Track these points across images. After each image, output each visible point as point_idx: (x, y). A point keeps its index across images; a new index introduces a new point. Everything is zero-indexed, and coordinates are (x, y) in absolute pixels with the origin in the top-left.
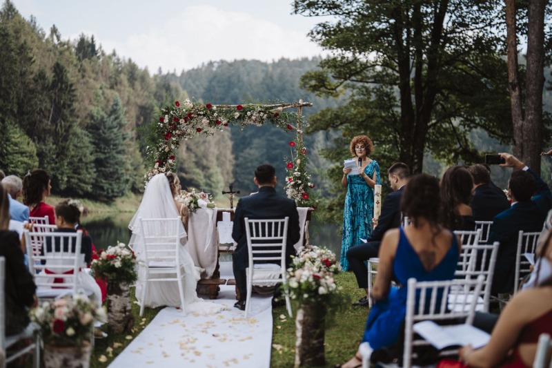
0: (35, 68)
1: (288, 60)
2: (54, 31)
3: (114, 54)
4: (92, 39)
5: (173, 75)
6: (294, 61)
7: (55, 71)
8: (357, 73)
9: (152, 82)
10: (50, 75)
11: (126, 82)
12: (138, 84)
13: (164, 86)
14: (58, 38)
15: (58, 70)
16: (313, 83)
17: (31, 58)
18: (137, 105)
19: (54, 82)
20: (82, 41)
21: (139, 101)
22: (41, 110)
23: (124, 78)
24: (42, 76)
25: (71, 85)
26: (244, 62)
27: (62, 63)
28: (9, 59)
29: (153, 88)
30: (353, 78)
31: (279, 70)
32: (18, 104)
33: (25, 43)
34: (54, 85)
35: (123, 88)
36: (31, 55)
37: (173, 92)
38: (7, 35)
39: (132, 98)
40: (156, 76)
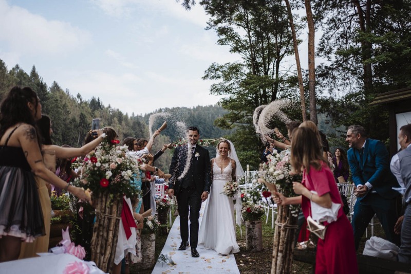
0: (70, 116)
1: (202, 107)
2: (79, 96)
3: (109, 107)
4: (98, 100)
5: (141, 116)
6: (205, 107)
7: (80, 118)
8: (239, 119)
9: (130, 121)
10: (78, 120)
11: (117, 122)
12: (123, 123)
13: (137, 123)
14: (81, 99)
15: (82, 117)
16: (219, 123)
17: (68, 111)
18: (123, 134)
19: (80, 123)
20: (93, 101)
21: (124, 131)
22: (73, 138)
23: (116, 119)
24: (74, 120)
25: (89, 124)
26: (178, 108)
27: (84, 113)
28: (58, 112)
29: (131, 124)
30: (238, 121)
31: (197, 112)
32: (62, 135)
33: (66, 104)
34: (80, 124)
35: (115, 125)
36: (68, 110)
37: (142, 126)
38: (57, 100)
39: (121, 130)
40: (131, 118)
